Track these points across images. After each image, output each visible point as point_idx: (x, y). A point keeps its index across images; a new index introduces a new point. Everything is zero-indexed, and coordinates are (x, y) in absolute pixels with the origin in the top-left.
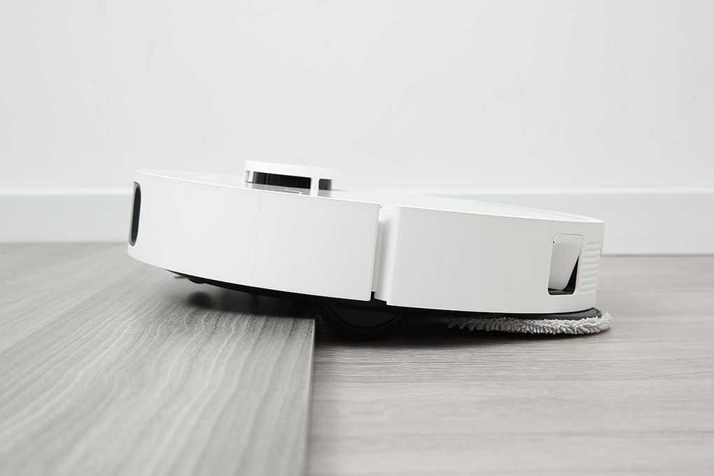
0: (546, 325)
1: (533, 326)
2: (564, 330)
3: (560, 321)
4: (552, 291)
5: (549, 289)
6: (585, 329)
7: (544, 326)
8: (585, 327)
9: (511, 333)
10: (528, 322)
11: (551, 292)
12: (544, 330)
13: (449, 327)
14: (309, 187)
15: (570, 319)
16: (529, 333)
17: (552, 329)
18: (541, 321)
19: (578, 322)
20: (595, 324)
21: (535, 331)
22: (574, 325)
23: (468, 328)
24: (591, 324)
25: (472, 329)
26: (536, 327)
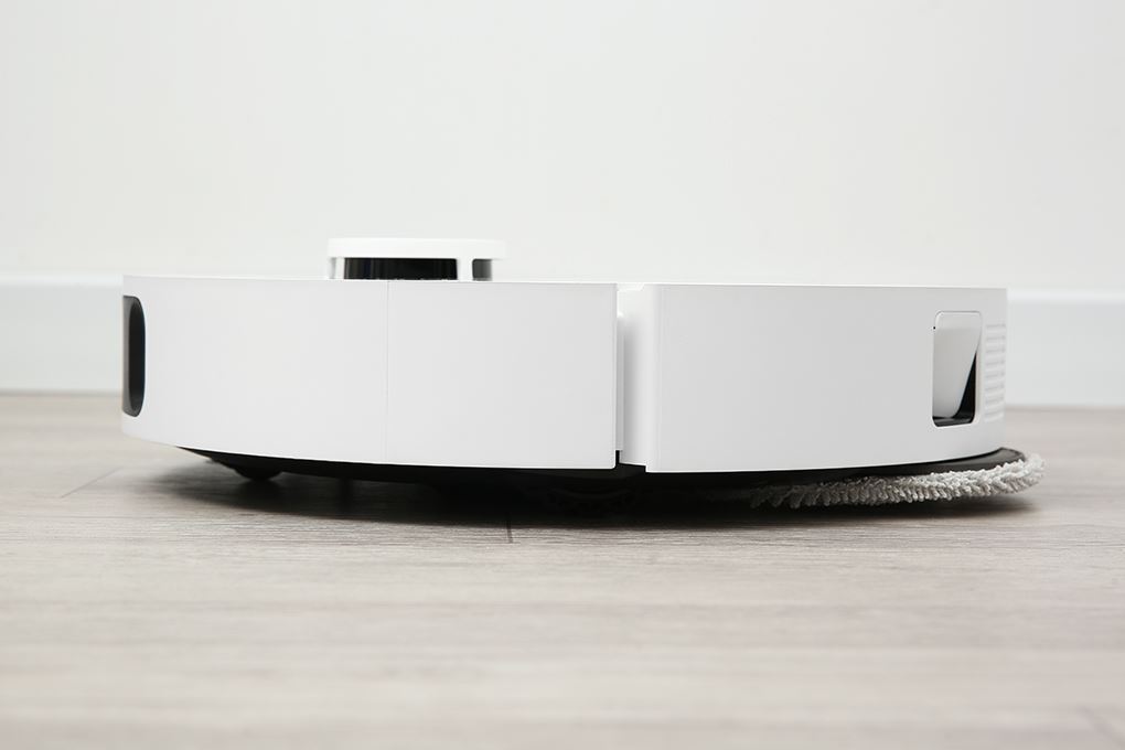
0: (936, 483)
1: (911, 488)
2: (968, 489)
3: (958, 474)
4: (939, 421)
5: (934, 418)
6: (1005, 486)
7: (930, 487)
8: (1004, 480)
9: (869, 506)
10: (902, 481)
11: (937, 421)
12: (932, 493)
13: (753, 506)
14: (453, 276)
15: (976, 468)
16: (904, 503)
17: (946, 489)
18: (925, 478)
19: (991, 472)
20: (1020, 474)
21: (916, 497)
22: (985, 478)
23: (788, 505)
24: (1014, 475)
25: (797, 506)
26: (917, 489)
